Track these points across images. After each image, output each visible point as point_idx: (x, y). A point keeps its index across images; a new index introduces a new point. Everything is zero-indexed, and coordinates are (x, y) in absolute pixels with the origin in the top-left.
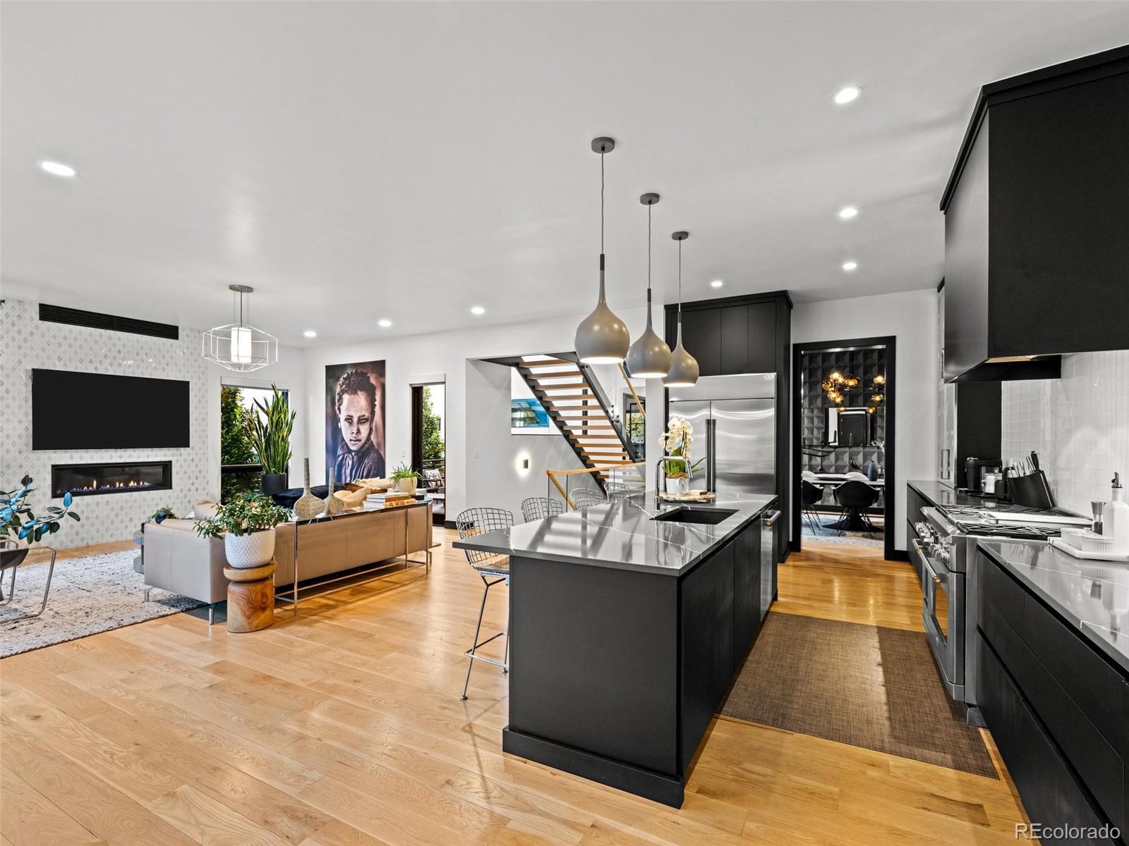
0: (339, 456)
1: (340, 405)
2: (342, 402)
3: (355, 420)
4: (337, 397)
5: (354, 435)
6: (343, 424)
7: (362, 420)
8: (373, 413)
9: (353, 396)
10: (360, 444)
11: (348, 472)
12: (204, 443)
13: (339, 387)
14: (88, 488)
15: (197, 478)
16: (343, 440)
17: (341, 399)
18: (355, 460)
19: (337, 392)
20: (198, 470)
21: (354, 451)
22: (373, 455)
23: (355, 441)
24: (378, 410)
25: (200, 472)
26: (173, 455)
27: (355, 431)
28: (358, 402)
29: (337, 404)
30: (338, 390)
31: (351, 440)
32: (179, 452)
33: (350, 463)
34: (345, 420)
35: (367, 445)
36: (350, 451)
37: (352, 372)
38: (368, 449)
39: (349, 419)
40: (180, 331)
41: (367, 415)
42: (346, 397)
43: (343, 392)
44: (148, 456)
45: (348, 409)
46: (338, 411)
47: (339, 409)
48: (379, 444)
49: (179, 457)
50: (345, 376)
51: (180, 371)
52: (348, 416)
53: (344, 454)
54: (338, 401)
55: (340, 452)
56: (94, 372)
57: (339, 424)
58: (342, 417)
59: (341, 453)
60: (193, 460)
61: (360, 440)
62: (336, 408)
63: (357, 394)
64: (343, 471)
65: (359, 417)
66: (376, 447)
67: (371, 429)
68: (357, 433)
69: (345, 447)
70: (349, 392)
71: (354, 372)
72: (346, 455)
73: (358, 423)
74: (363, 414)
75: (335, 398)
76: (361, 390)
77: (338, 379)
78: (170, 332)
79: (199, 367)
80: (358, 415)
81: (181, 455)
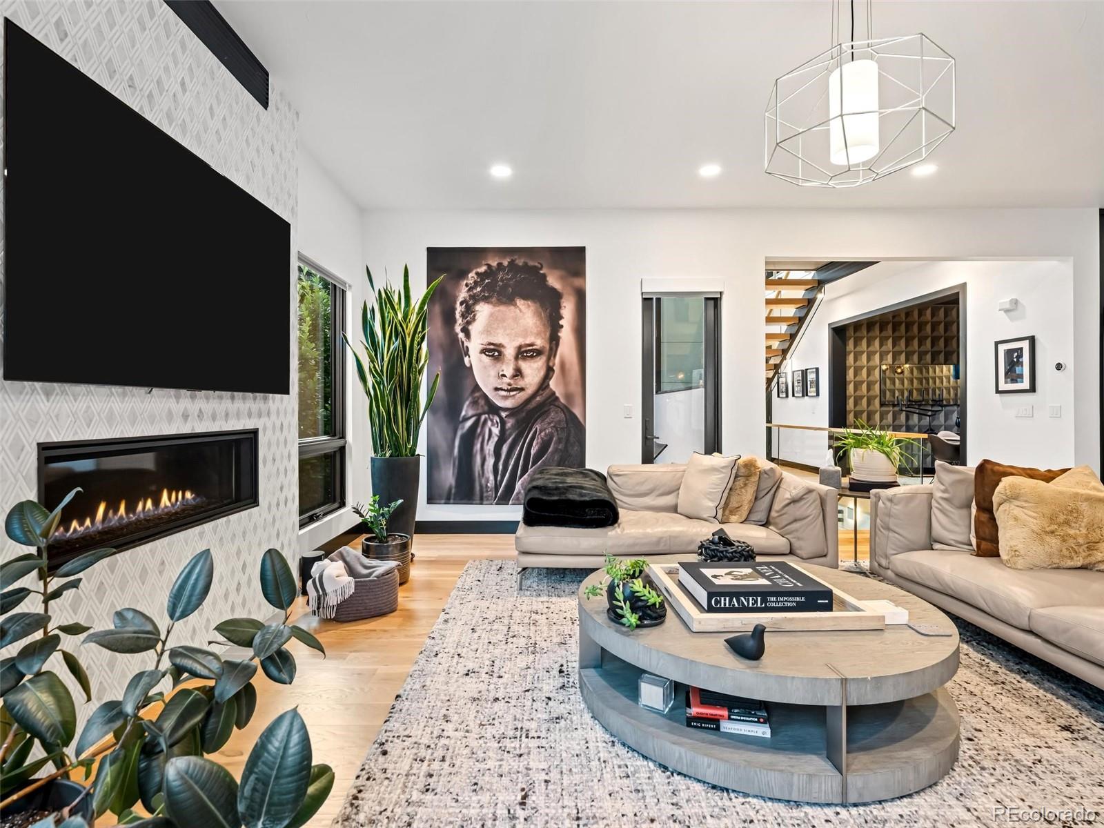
0: (466, 419)
1: (469, 323)
2: (474, 319)
3: (509, 352)
4: (459, 309)
5: (506, 380)
6: (475, 360)
7: (523, 353)
8: (554, 340)
9: (502, 308)
10: (522, 397)
11: (490, 447)
13: (465, 289)
15: (286, 472)
16: (477, 388)
17: (469, 311)
18: (509, 425)
19: (461, 299)
20: (287, 453)
21: (505, 409)
22: (555, 416)
23: (508, 390)
24: (566, 335)
25: (289, 457)
26: (261, 414)
27: (509, 371)
28: (515, 319)
29: (459, 320)
30: (463, 294)
31: (497, 389)
33: (496, 431)
34: (483, 351)
35: (538, 399)
36: (494, 409)
37: (500, 265)
38: (541, 405)
39: (494, 352)
40: (271, 87)
41: (540, 343)
42: (483, 310)
43: (476, 299)
45: (487, 330)
46: (461, 336)
47: (466, 331)
48: (569, 397)
49: (268, 420)
50: (483, 269)
52: (490, 344)
53: (479, 416)
54: (463, 316)
55: (466, 410)
57: (466, 359)
58: (474, 345)
59: (471, 413)
60: (281, 426)
61: (522, 389)
62: (458, 329)
63: (515, 305)
64: (478, 446)
65: (520, 347)
66: (562, 400)
67: (549, 370)
68: (514, 376)
69: (482, 402)
70: (494, 300)
71: (506, 263)
72: (483, 417)
73: (516, 358)
74: (528, 342)
75: (454, 309)
76: (525, 298)
77: (463, 274)
80: (517, 344)
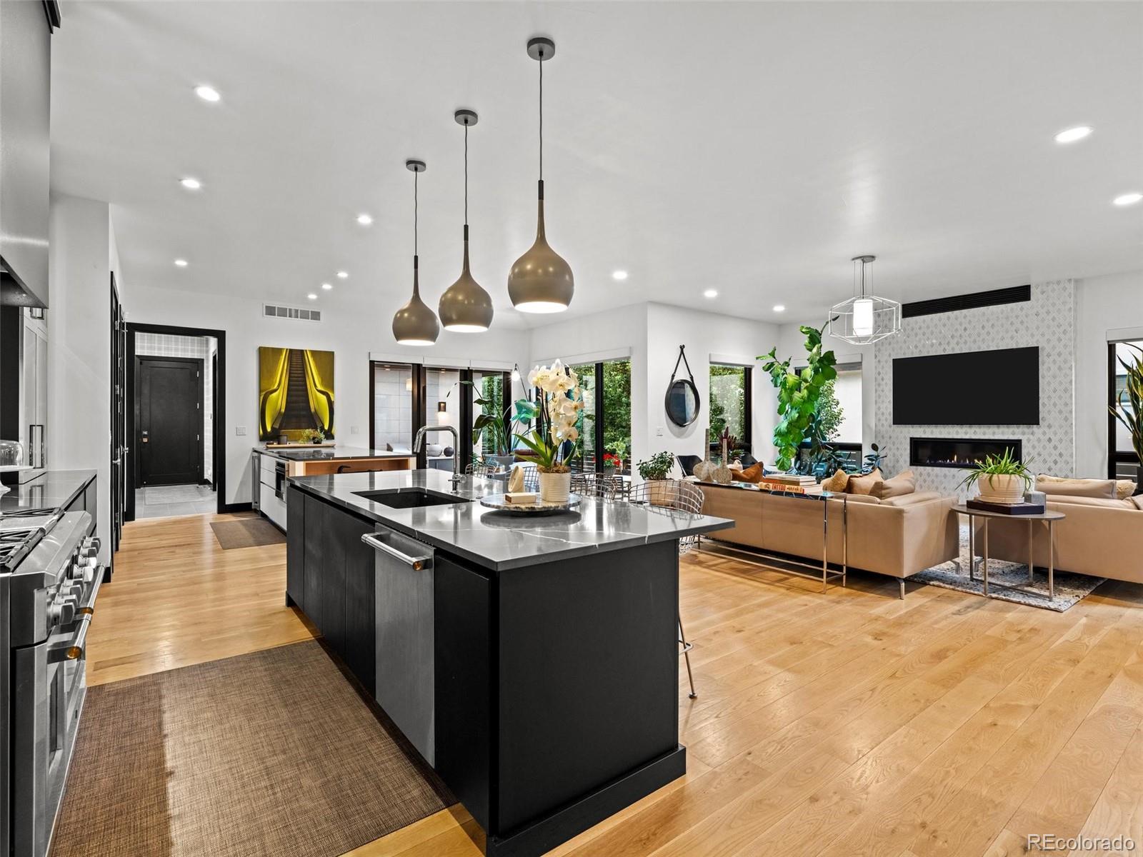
12: (1066, 419)
14: (951, 461)
15: (1056, 462)
20: (1057, 452)
25: (1061, 455)
26: (1024, 434)
32: (1030, 430)
40: (1033, 290)
44: (994, 433)
49: (1031, 437)
51: (1032, 335)
56: (943, 353)
60: (1050, 440)
78: (1021, 294)
79: (1059, 326)
81: (1033, 434)
